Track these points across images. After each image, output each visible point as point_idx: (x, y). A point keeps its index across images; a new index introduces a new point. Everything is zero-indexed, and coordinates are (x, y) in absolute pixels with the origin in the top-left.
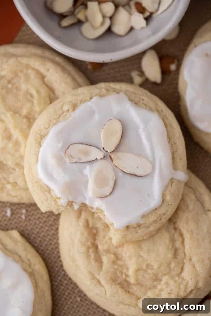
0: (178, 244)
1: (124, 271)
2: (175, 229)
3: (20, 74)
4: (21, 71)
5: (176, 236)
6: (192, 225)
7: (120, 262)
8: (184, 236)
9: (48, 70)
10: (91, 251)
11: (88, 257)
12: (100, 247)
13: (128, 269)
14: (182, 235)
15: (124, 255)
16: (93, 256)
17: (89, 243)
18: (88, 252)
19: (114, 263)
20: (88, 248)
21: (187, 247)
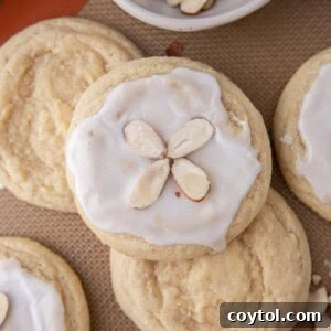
0: (255, 274)
1: (190, 308)
2: (251, 255)
3: (77, 55)
4: (79, 52)
5: (253, 264)
6: (272, 252)
7: (184, 297)
8: (263, 265)
9: (112, 55)
10: (148, 283)
11: (145, 291)
12: (160, 279)
13: (193, 305)
14: (259, 263)
15: (189, 288)
16: (151, 291)
17: (146, 275)
18: (145, 285)
19: (177, 297)
20: (146, 280)
21: (266, 278)
